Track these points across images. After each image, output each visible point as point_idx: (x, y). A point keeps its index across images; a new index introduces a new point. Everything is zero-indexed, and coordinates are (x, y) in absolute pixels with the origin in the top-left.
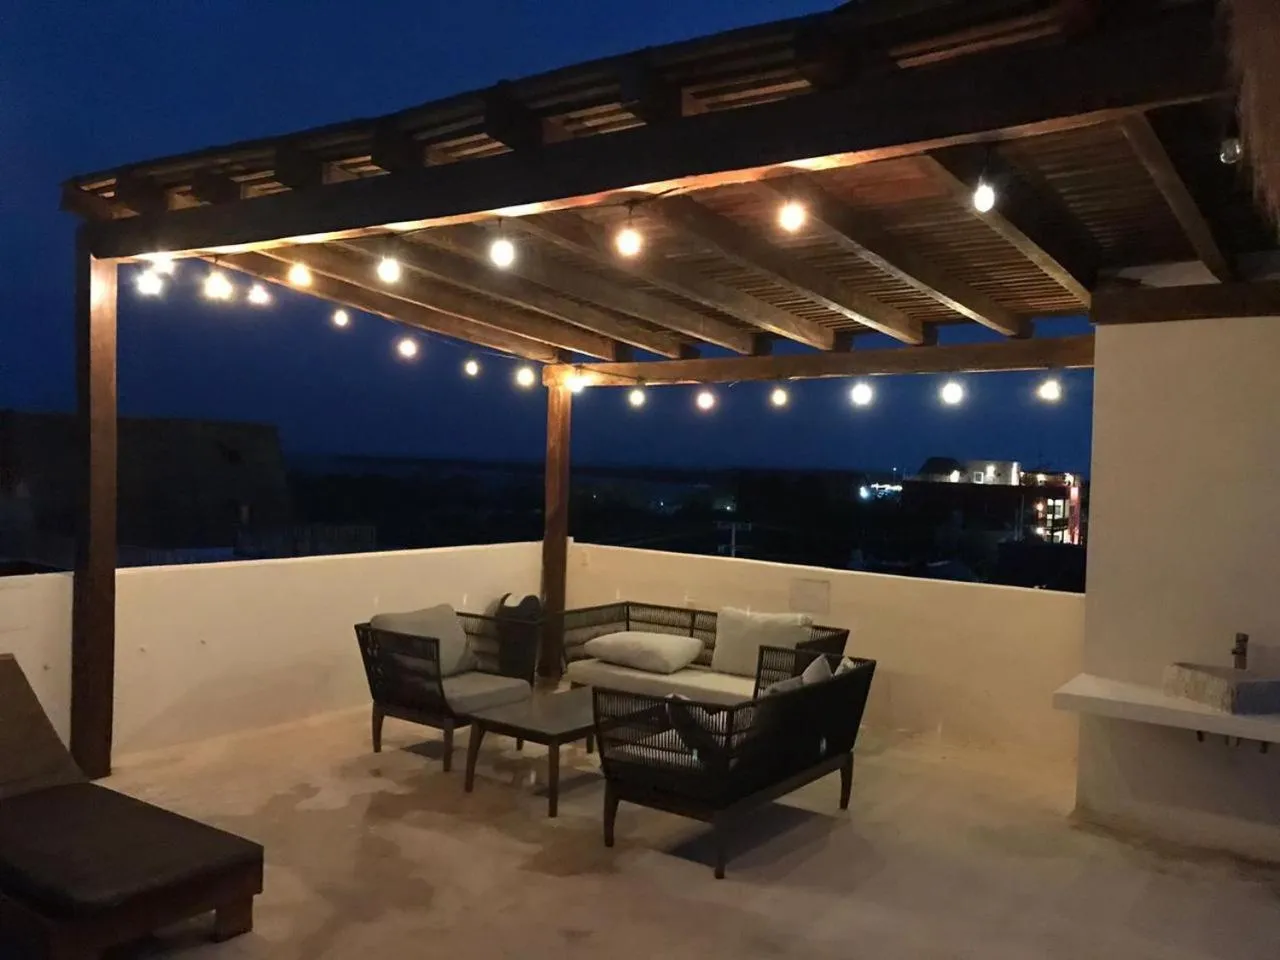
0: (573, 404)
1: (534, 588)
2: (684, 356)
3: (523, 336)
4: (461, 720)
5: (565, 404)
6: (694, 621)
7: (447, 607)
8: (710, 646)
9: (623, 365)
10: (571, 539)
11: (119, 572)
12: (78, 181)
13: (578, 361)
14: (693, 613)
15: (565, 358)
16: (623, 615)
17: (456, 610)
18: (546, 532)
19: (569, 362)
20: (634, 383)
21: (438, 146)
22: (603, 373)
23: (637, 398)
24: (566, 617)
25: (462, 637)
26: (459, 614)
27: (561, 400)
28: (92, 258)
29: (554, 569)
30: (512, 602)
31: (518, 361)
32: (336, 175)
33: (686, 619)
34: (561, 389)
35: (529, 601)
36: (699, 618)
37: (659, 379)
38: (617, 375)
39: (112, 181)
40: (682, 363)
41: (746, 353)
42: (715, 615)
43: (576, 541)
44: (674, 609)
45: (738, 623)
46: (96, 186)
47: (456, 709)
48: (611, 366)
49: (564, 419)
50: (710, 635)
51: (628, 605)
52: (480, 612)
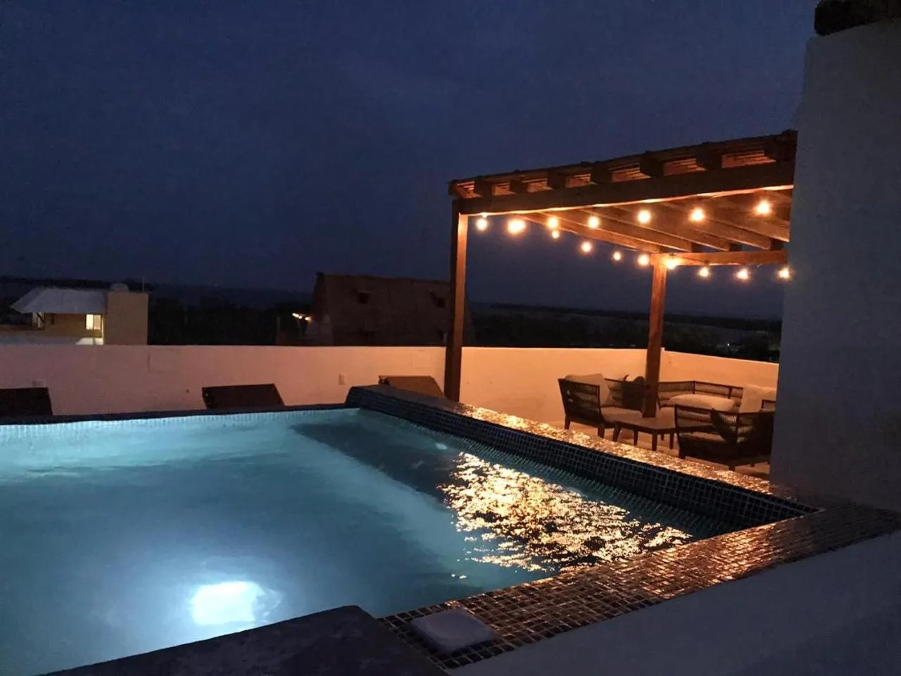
0: (667, 275)
1: (642, 372)
2: (731, 250)
3: (642, 240)
4: (609, 425)
5: (663, 275)
6: (730, 391)
7: (600, 375)
8: (738, 405)
9: (697, 254)
10: (663, 349)
11: (463, 348)
12: (455, 182)
13: (672, 252)
14: (731, 388)
15: (664, 250)
16: (691, 387)
17: (605, 377)
18: (650, 344)
19: (666, 252)
20: (703, 264)
21: (616, 172)
22: (685, 258)
23: (704, 273)
24: (660, 385)
25: (608, 390)
26: (606, 379)
27: (661, 272)
28: (460, 214)
29: (653, 364)
30: (630, 379)
31: (640, 252)
32: (572, 184)
33: (727, 391)
34: (661, 267)
35: (639, 379)
36: (734, 390)
37: (717, 262)
38: (693, 259)
39: (473, 182)
40: (731, 253)
41: (767, 249)
42: (742, 389)
43: (666, 350)
44: (720, 386)
45: (754, 392)
46: (462, 184)
47: (606, 419)
48: (690, 254)
49: (662, 281)
50: (738, 400)
51: (694, 382)
52: (616, 379)
